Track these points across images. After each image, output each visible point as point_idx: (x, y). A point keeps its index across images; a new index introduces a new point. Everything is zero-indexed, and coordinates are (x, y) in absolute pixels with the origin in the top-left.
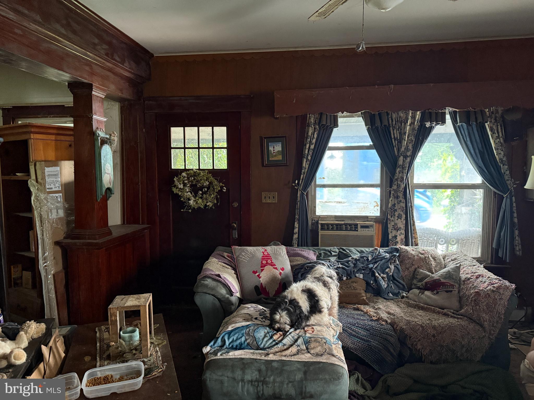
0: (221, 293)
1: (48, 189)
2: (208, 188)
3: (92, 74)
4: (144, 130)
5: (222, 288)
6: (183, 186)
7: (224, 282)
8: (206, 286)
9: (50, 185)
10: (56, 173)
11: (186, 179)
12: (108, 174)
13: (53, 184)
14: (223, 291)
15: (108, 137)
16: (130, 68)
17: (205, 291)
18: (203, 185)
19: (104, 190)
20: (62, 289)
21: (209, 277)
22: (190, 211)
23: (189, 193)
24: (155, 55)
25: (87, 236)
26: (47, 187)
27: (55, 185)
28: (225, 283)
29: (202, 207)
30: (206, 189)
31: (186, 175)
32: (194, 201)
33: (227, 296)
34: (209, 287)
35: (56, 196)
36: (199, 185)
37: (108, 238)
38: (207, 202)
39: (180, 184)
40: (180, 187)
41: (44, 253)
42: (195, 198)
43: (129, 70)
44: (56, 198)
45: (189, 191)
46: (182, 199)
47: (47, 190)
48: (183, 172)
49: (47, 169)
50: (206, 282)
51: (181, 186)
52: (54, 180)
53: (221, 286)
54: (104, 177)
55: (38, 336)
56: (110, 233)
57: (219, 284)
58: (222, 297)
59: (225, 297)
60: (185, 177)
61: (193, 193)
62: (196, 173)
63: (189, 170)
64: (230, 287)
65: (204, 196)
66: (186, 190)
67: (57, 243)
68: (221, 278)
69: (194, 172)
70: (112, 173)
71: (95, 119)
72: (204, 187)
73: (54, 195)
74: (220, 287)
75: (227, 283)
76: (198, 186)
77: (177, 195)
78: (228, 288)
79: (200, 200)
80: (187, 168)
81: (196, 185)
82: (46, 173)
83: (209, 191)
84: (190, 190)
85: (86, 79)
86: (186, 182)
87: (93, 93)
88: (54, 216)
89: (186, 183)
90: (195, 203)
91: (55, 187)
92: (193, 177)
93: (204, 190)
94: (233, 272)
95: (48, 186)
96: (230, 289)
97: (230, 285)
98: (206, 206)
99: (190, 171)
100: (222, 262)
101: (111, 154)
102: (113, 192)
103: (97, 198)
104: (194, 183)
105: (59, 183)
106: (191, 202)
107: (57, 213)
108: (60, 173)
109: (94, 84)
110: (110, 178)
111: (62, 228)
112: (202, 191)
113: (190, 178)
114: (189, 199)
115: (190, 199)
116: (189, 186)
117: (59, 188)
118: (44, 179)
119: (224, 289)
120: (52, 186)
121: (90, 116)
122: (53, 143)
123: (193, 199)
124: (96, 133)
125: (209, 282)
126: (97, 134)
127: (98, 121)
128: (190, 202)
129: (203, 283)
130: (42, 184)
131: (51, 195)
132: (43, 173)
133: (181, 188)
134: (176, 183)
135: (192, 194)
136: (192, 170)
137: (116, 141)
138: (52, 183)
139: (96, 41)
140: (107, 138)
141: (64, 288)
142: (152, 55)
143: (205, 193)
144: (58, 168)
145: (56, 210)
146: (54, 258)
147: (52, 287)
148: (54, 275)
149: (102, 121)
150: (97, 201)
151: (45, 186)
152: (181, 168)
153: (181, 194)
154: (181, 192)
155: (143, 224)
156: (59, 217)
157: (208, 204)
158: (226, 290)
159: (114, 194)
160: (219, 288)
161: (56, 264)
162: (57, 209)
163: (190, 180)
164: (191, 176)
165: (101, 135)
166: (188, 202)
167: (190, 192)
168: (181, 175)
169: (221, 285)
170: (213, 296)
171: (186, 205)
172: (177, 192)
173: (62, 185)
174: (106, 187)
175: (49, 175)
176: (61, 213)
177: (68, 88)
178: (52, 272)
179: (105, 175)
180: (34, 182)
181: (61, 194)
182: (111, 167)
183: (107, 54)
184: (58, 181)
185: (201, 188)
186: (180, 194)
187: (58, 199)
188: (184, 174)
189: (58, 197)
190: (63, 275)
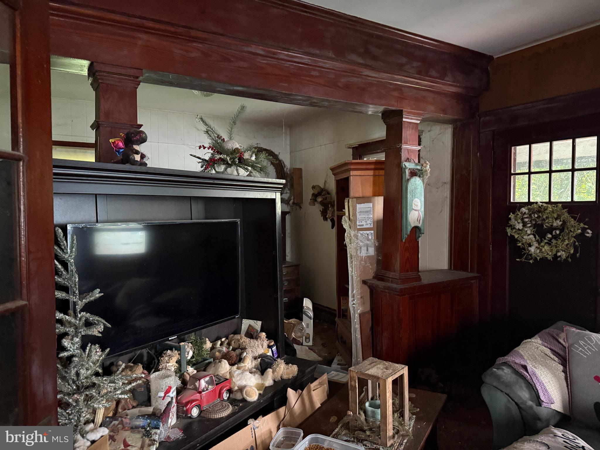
0: (519, 396)
1: (359, 225)
2: (562, 231)
3: (402, 98)
4: (478, 154)
5: (525, 389)
6: (523, 226)
7: (530, 381)
8: (498, 378)
9: (361, 221)
10: (368, 210)
11: (526, 216)
12: (416, 210)
13: (365, 221)
14: (524, 393)
15: (419, 167)
16: (454, 82)
17: (495, 384)
18: (552, 225)
19: (409, 229)
20: (368, 331)
21: (510, 366)
22: (531, 261)
23: (532, 236)
24: (495, 57)
25: (390, 279)
26: (358, 224)
27: (366, 222)
28: (532, 383)
29: (549, 258)
30: (558, 232)
31: (527, 211)
32: (536, 247)
33: (530, 403)
34: (502, 380)
35: (367, 233)
36: (546, 226)
37: (415, 284)
38: (558, 251)
39: (519, 223)
40: (517, 227)
41: (353, 291)
42: (539, 244)
43: (454, 84)
44: (366, 235)
45: (531, 234)
46: (520, 244)
47: (358, 227)
48: (523, 207)
49: (358, 206)
50: (500, 372)
51: (520, 226)
52: (366, 217)
53: (523, 385)
54: (410, 214)
55: (289, 377)
56: (419, 279)
57: (521, 380)
58: (521, 401)
59: (526, 405)
60: (525, 213)
61: (537, 236)
62: (541, 208)
63: (533, 203)
64: (538, 391)
65: (554, 241)
66: (526, 231)
67: (364, 282)
68: (528, 373)
69: (539, 206)
70: (423, 209)
71: (405, 149)
72: (556, 229)
73: (365, 232)
74: (521, 387)
75: (535, 382)
76: (544, 226)
77: (512, 237)
78: (535, 392)
79: (545, 247)
80: (531, 200)
81: (542, 225)
82: (357, 210)
83: (562, 234)
84: (534, 231)
85: (393, 106)
86: (526, 220)
87: (404, 120)
88: (363, 253)
89: (526, 222)
90: (538, 251)
91: (367, 224)
92: (536, 213)
93: (554, 233)
94: (561, 368)
95: (359, 222)
96: (538, 394)
97: (539, 388)
98: (555, 257)
99: (532, 205)
100: (547, 347)
101: (423, 187)
102: (422, 232)
103: (402, 237)
104: (540, 222)
105: (371, 220)
106: (532, 249)
107: (367, 250)
108: (373, 210)
109: (404, 110)
110: (419, 215)
111: (371, 267)
112: (551, 234)
113: (533, 215)
114: (530, 245)
115: (532, 244)
116: (530, 227)
117: (371, 225)
118: (355, 216)
119: (527, 391)
120: (364, 223)
121: (398, 147)
122: (372, 178)
123: (536, 244)
124: (402, 165)
125: (506, 373)
126: (404, 166)
127: (409, 151)
128: (530, 248)
129: (495, 372)
130: (353, 221)
131: (361, 232)
132: (355, 209)
133: (519, 229)
134: (513, 222)
135: (535, 237)
136: (537, 203)
137: (429, 172)
138: (363, 220)
139: (404, 60)
140: (417, 169)
141: (370, 330)
142: (491, 58)
143: (556, 237)
144: (371, 205)
145: (366, 248)
146: (361, 297)
147: (358, 326)
148: (360, 315)
149: (415, 150)
150: (402, 241)
151: (355, 223)
152: (524, 201)
153: (518, 237)
154: (518, 234)
155: (471, 272)
156: (369, 255)
157: (559, 254)
158: (531, 394)
159: (423, 234)
160: (518, 386)
161: (363, 303)
162: (367, 246)
163: (533, 218)
164: (534, 213)
165: (408, 167)
166: (528, 250)
167: (533, 234)
168: (519, 211)
169: (525, 383)
170: (507, 396)
171: (525, 253)
172: (513, 234)
173: (374, 222)
174: (413, 226)
175: (361, 212)
176: (372, 251)
177: (382, 119)
178: (359, 311)
179: (411, 212)
180: (347, 219)
181: (372, 232)
182: (421, 202)
183: (419, 73)
184: (370, 218)
185: (551, 229)
186: (516, 236)
187: (369, 236)
188: (524, 210)
189: (369, 235)
190: (369, 317)
